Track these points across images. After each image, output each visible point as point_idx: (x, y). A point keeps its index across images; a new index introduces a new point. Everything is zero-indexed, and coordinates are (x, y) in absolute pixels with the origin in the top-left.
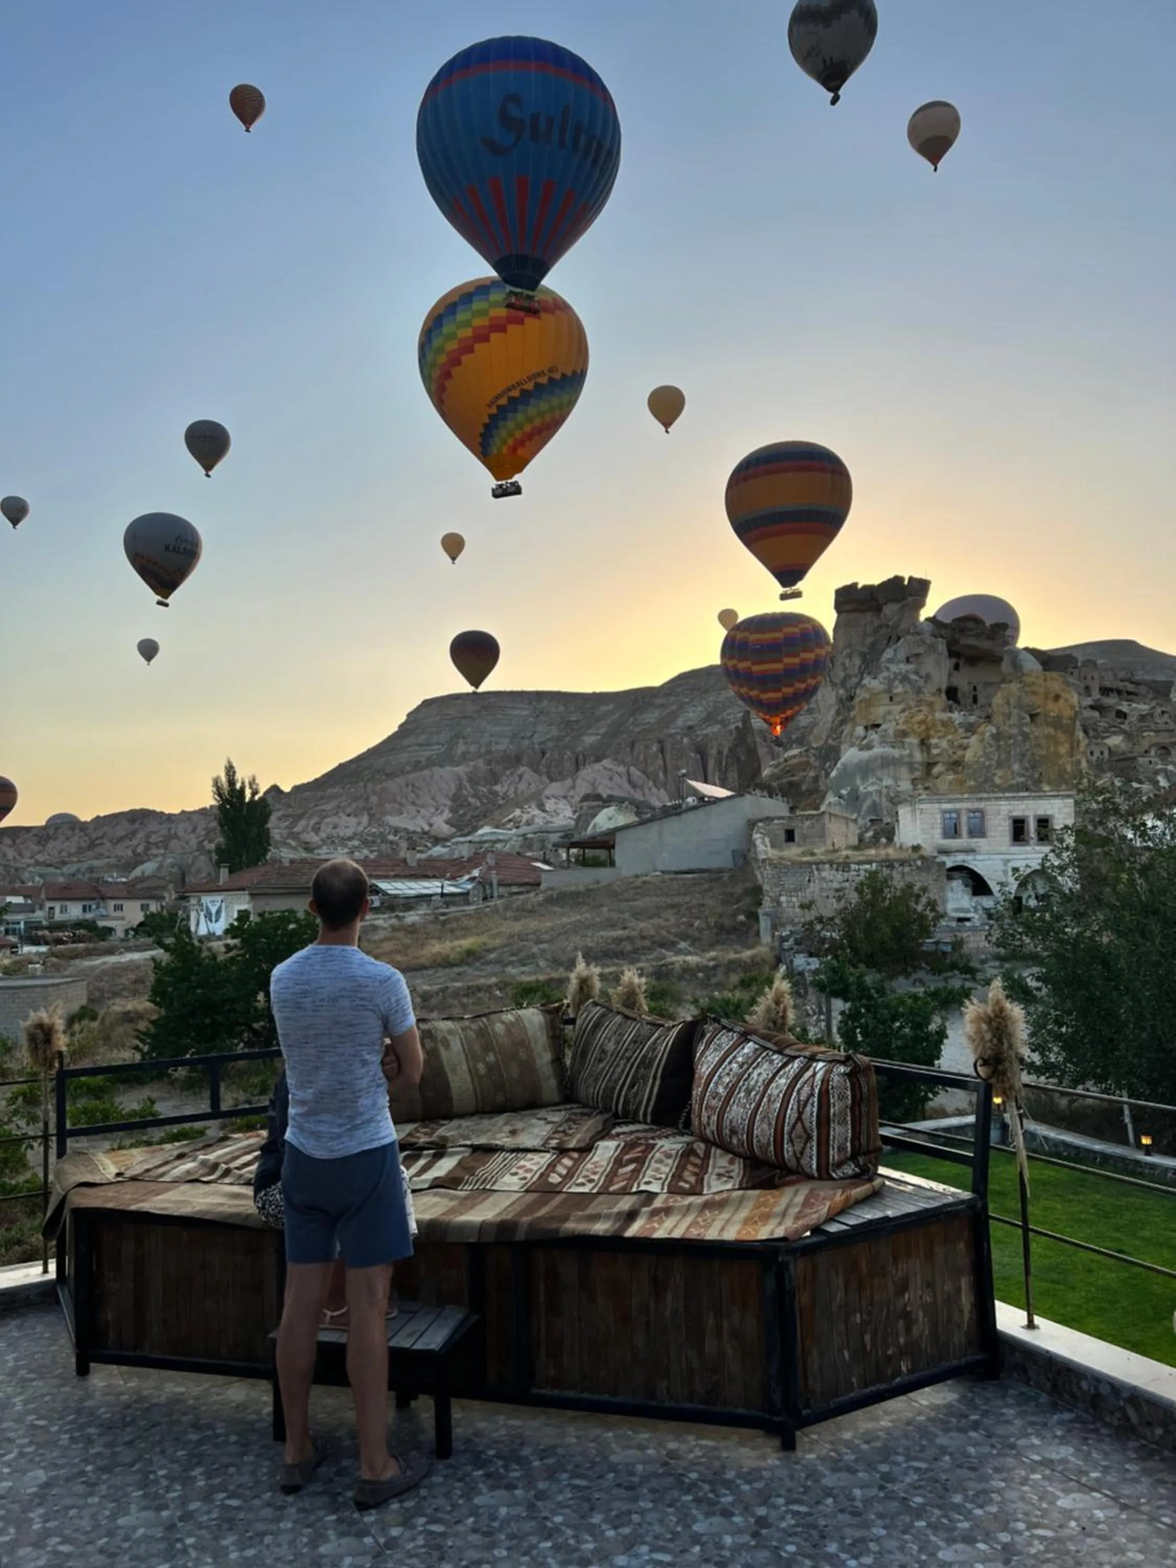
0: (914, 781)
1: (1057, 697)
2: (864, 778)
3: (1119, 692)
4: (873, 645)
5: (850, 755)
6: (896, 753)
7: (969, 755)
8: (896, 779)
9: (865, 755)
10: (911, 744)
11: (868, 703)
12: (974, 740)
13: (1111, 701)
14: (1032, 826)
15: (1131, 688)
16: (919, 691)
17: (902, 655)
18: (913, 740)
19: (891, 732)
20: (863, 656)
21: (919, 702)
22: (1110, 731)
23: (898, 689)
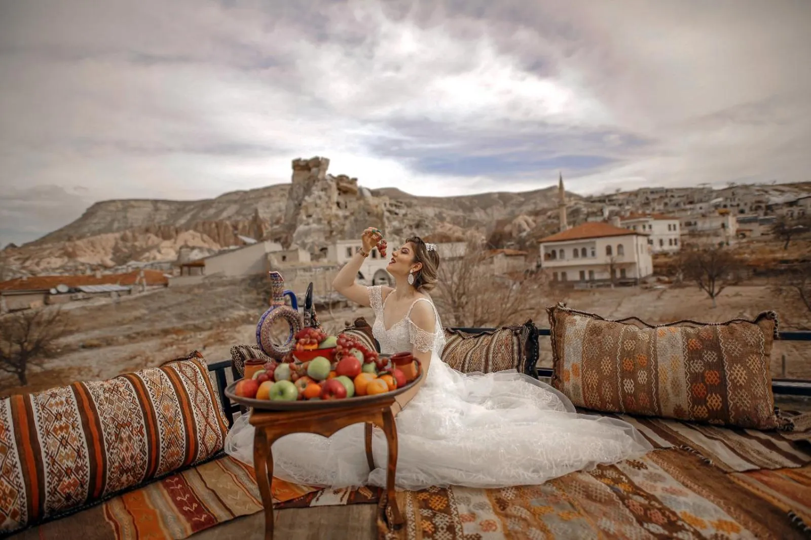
2: (307, 237)
3: (396, 206)
4: (308, 184)
5: (301, 228)
6: (319, 227)
7: (346, 228)
9: (307, 227)
11: (307, 207)
12: (348, 223)
15: (399, 204)
16: (327, 203)
17: (319, 188)
18: (326, 222)
19: (316, 218)
20: (304, 188)
22: (395, 219)
23: (318, 202)
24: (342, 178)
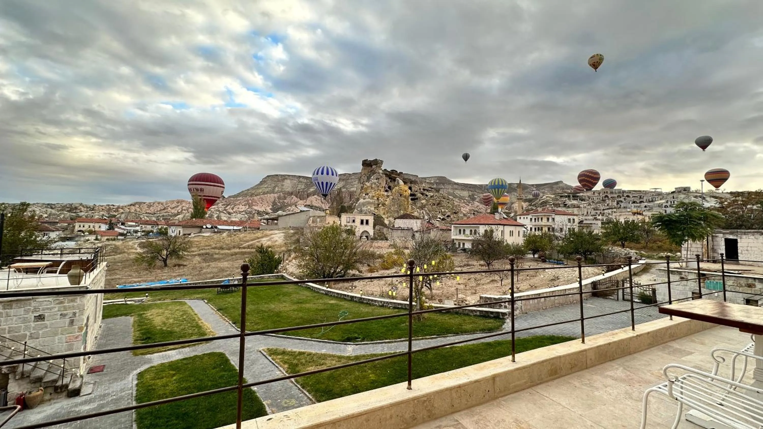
0: (375, 208)
1: (406, 191)
2: (364, 207)
3: (427, 190)
4: (369, 175)
5: (361, 201)
6: (371, 201)
7: (387, 203)
8: (371, 207)
9: (364, 201)
10: (375, 199)
11: (366, 189)
12: (388, 199)
13: (425, 192)
14: (365, 222)
15: (430, 189)
16: (378, 187)
17: (375, 178)
18: (376, 198)
19: (371, 196)
20: (367, 177)
21: (378, 189)
22: (425, 199)
23: (373, 186)
24: (393, 171)
